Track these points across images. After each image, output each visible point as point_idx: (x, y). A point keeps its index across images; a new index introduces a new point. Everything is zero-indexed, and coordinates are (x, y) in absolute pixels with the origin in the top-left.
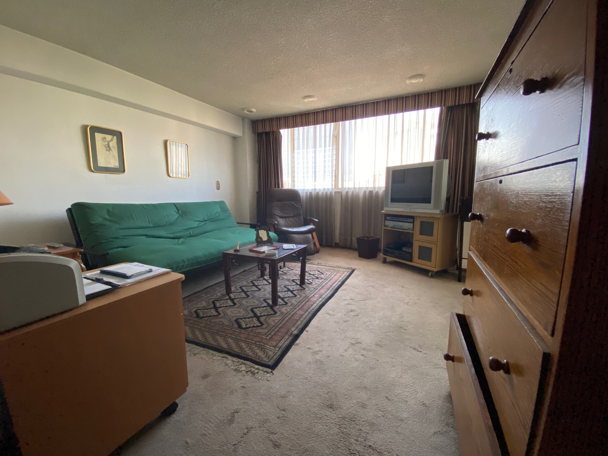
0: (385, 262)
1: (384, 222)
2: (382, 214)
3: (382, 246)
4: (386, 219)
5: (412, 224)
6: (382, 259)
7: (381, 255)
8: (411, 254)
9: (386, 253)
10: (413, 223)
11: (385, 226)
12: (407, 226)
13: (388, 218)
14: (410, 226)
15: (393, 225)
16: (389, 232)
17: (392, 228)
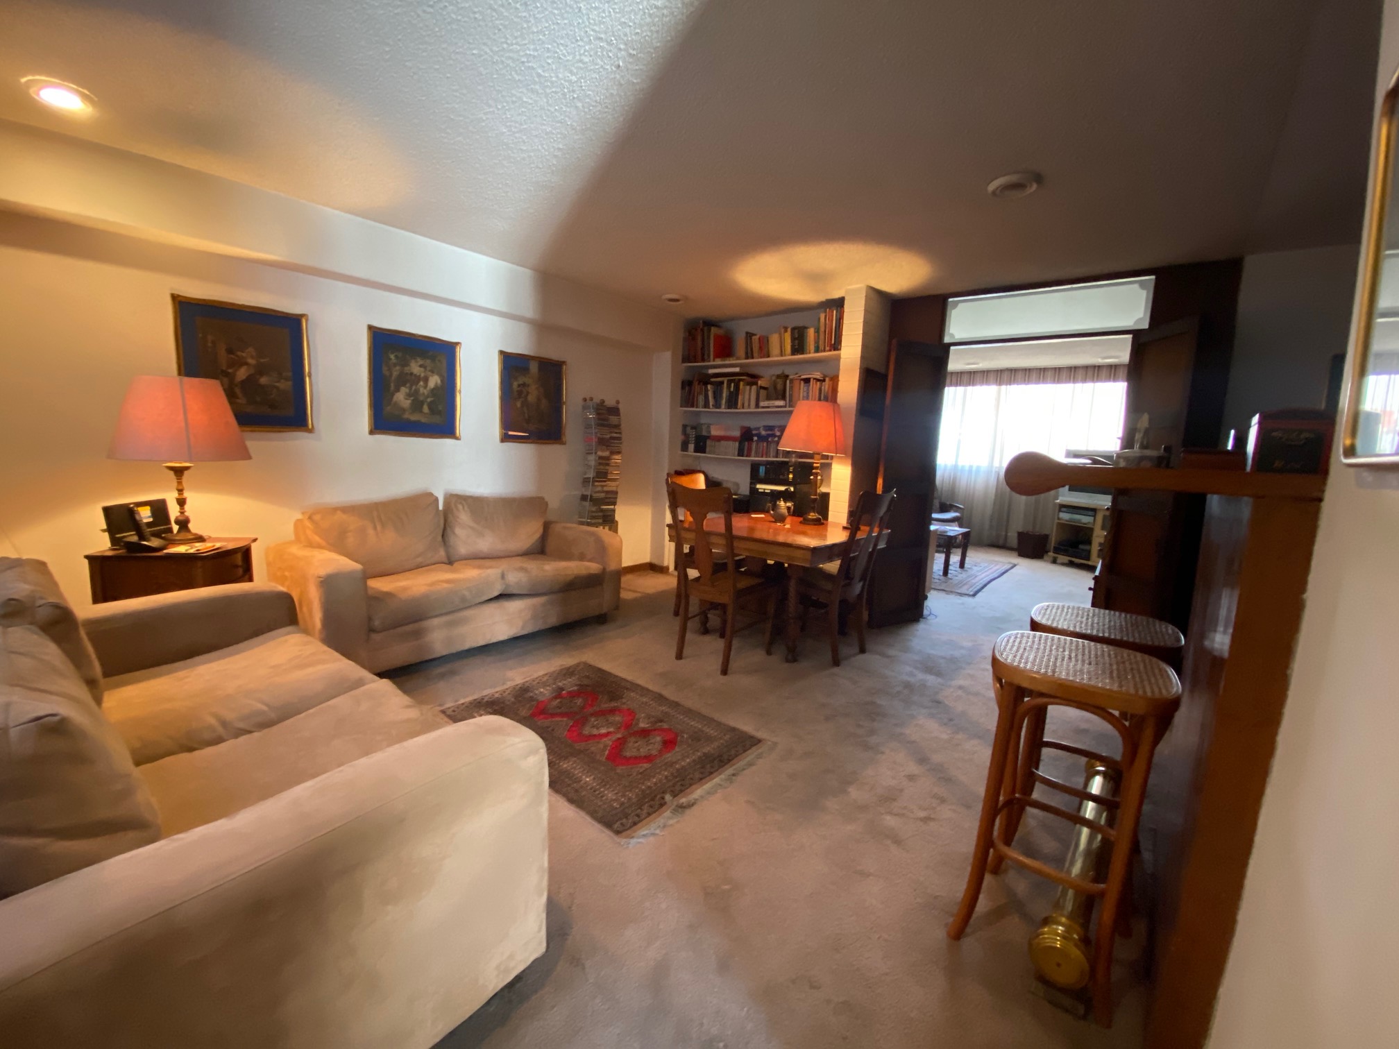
0: (1054, 561)
1: (1058, 515)
2: (1055, 504)
3: (1053, 542)
4: (1060, 511)
5: (1092, 518)
6: (1051, 559)
7: (1051, 554)
8: (1089, 552)
9: (1057, 550)
10: (1094, 516)
11: (1059, 519)
12: (1085, 519)
13: (1064, 509)
14: (1090, 519)
15: (1070, 519)
16: (1063, 526)
17: (1067, 521)
